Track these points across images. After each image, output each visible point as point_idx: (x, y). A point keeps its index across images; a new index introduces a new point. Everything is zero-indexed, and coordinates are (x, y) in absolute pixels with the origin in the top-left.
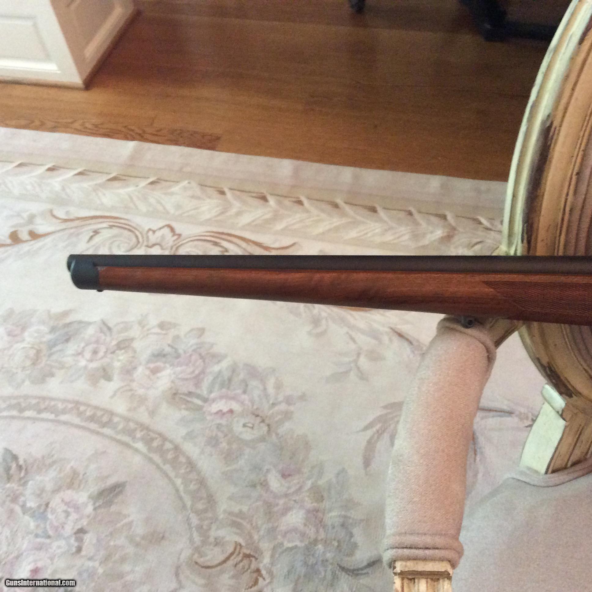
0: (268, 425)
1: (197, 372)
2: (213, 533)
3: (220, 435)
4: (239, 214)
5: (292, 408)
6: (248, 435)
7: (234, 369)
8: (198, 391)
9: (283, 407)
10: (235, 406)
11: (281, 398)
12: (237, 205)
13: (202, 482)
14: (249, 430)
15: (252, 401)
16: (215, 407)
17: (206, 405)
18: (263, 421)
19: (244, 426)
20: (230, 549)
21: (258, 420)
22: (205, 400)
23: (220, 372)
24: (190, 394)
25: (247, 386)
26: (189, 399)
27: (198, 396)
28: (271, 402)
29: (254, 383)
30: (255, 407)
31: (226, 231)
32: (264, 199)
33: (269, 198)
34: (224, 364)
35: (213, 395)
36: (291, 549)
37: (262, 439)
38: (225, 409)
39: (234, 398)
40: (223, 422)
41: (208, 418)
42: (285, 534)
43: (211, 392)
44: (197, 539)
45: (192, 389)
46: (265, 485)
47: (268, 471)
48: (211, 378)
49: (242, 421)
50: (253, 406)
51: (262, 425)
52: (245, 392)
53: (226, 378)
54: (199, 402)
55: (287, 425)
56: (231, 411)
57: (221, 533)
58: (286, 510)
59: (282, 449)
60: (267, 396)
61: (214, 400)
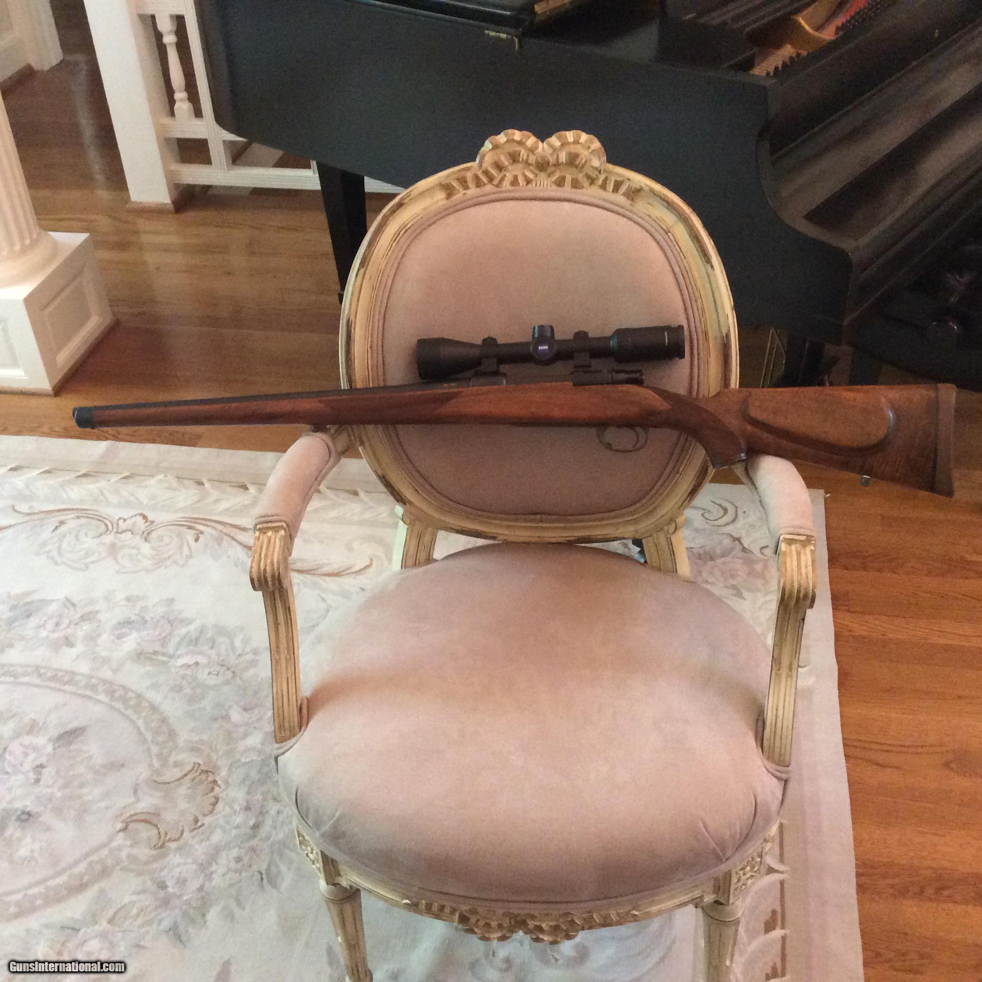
0: (234, 672)
1: (163, 635)
2: (173, 758)
3: (184, 683)
4: (217, 501)
5: (258, 658)
6: (212, 681)
7: (202, 630)
8: (164, 650)
9: (249, 657)
10: (202, 659)
11: (248, 649)
12: (215, 494)
13: (164, 720)
14: (215, 677)
15: (219, 655)
16: (180, 662)
17: (172, 660)
18: (228, 669)
19: (209, 674)
20: (189, 768)
21: (224, 668)
22: (171, 657)
23: (188, 632)
24: (155, 653)
25: (214, 642)
26: (155, 657)
27: (164, 654)
28: (238, 653)
29: (221, 640)
30: (221, 658)
31: (201, 516)
32: (245, 488)
33: (249, 486)
34: (192, 627)
35: (179, 652)
36: (247, 763)
37: (227, 683)
38: (191, 662)
39: (200, 653)
40: (189, 672)
41: (173, 670)
42: (242, 754)
43: (177, 650)
44: (156, 763)
45: (158, 648)
46: (226, 718)
47: (230, 707)
48: (177, 639)
49: (207, 671)
50: (219, 658)
51: (227, 672)
52: (212, 648)
53: (193, 638)
54: (165, 659)
55: (251, 672)
56: (197, 664)
57: (181, 757)
58: (246, 735)
59: (245, 689)
60: (234, 649)
61: (179, 657)
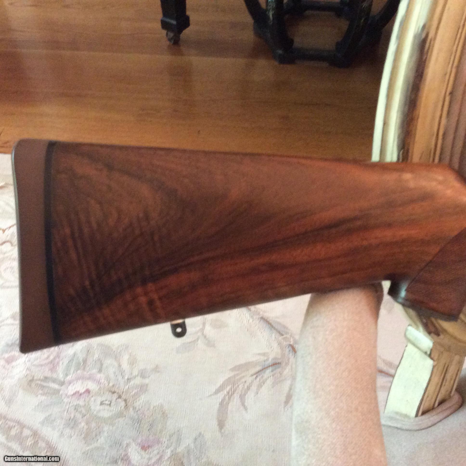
0: (125, 400)
1: (52, 357)
3: (78, 416)
5: (147, 381)
6: (106, 413)
7: (88, 350)
8: (55, 376)
9: (138, 381)
10: (92, 386)
11: (135, 372)
14: (107, 407)
15: (108, 379)
16: (71, 389)
17: (63, 387)
18: (120, 397)
19: (102, 404)
21: (115, 396)
22: (62, 383)
23: (75, 354)
24: (46, 379)
25: (102, 365)
26: (45, 384)
27: (54, 381)
28: (126, 378)
29: (108, 362)
30: (111, 384)
35: (69, 378)
37: (120, 415)
38: (82, 390)
39: (90, 378)
40: (81, 402)
41: (66, 400)
43: (67, 375)
45: (48, 374)
46: (126, 459)
47: (128, 445)
48: (66, 361)
49: (99, 400)
50: (109, 383)
51: (120, 400)
52: (100, 371)
53: (81, 360)
54: (56, 386)
55: (143, 398)
56: (88, 391)
59: (139, 421)
60: (122, 373)
61: (70, 383)
